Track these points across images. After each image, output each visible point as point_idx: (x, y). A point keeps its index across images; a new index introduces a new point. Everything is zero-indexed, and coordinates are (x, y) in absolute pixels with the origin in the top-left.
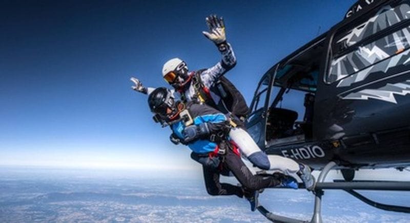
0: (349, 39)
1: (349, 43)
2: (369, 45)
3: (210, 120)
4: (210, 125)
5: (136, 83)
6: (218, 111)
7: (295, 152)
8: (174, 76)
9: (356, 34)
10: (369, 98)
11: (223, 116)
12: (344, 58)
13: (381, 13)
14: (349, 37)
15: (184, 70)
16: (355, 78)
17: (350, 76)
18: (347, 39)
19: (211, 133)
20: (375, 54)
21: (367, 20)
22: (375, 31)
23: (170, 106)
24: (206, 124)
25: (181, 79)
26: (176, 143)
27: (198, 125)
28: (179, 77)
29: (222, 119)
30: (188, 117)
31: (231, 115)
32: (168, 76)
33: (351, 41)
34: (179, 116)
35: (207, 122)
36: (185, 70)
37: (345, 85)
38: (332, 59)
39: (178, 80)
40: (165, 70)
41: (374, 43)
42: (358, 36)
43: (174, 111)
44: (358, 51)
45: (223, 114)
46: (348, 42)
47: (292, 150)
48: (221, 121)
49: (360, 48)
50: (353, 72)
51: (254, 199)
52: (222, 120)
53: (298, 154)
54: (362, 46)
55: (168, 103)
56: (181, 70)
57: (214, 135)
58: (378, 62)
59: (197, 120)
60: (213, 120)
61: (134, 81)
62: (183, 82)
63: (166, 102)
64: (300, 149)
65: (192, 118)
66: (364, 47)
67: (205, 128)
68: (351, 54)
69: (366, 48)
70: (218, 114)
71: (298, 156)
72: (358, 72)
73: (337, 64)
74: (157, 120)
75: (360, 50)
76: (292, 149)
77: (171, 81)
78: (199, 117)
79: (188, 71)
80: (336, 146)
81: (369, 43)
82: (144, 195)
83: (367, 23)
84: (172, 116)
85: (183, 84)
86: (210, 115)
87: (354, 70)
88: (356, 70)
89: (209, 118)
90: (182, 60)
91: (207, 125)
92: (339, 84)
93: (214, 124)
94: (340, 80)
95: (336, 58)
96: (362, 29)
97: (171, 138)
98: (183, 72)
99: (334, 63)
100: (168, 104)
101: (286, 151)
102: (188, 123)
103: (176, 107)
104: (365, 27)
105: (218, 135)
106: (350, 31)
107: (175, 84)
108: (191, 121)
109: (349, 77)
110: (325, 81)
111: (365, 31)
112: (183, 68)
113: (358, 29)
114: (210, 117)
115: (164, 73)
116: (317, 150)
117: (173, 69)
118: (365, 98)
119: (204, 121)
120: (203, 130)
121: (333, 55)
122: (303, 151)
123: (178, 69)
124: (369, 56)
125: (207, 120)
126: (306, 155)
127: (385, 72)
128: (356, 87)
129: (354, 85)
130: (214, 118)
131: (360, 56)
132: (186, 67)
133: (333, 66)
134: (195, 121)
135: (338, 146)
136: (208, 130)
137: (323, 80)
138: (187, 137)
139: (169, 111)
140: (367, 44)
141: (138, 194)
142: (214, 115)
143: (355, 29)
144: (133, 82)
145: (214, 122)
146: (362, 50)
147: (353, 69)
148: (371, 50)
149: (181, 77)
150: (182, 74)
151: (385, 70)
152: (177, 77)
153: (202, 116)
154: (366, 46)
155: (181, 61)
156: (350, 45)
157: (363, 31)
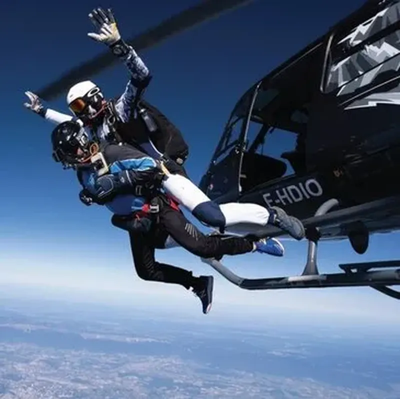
0: (353, 38)
1: (352, 44)
2: (378, 42)
3: (132, 167)
4: (133, 174)
5: (32, 100)
6: (144, 154)
7: (282, 194)
8: (83, 104)
9: (361, 31)
10: (378, 104)
11: (151, 161)
12: (346, 62)
13: (391, 6)
14: (352, 36)
15: (97, 97)
16: (360, 81)
17: (353, 80)
18: (350, 39)
19: (135, 184)
20: (384, 51)
21: (375, 15)
22: (384, 27)
23: (82, 145)
24: (127, 172)
25: (91, 110)
26: (88, 204)
27: (116, 174)
28: (90, 107)
29: (150, 165)
30: (102, 163)
31: (163, 157)
32: (75, 103)
33: (355, 40)
34: (90, 161)
35: (129, 170)
36: (99, 97)
37: (347, 92)
38: (332, 65)
39: (88, 110)
40: (71, 96)
41: (383, 39)
42: (364, 33)
43: (86, 153)
44: (364, 51)
45: (151, 159)
46: (351, 42)
47: (277, 192)
48: (148, 168)
49: (367, 47)
50: (358, 75)
51: (206, 292)
52: (150, 167)
53: (286, 196)
54: (369, 45)
55: (80, 140)
56: (93, 96)
57: (141, 187)
58: (388, 59)
59: (115, 167)
60: (138, 167)
61: (30, 96)
62: (94, 114)
63: (78, 138)
64: (289, 188)
65: (108, 164)
66: (371, 46)
67: (126, 178)
68: (356, 55)
69: (374, 46)
70: (144, 158)
71: (285, 200)
72: (363, 74)
73: (337, 70)
74: (58, 159)
75: (366, 49)
76: (278, 189)
77: (79, 112)
78: (117, 162)
79: (103, 99)
80: (338, 176)
81: (377, 40)
82: (26, 327)
83: (374, 18)
84: (83, 159)
85: (93, 117)
86: (133, 160)
87: (359, 74)
88: (361, 73)
89: (132, 164)
90: (95, 83)
91: (129, 173)
92: (340, 91)
93: (139, 172)
94: (342, 86)
95: (336, 63)
96: (370, 25)
97: (81, 196)
98: (96, 100)
99: (334, 68)
100: (80, 142)
101: (269, 195)
102: (102, 172)
103: (88, 148)
104: (372, 22)
105: (147, 186)
106: (354, 29)
107: (84, 115)
108: (106, 168)
109: (352, 82)
110: (321, 89)
111: (372, 27)
112: (96, 94)
113: (364, 25)
114: (134, 162)
115: (70, 99)
116: (312, 186)
117: (82, 95)
118: (372, 104)
119: (124, 169)
120: (123, 180)
121: (333, 60)
122: (293, 190)
123: (89, 95)
124: (378, 55)
125: (129, 167)
126: (297, 196)
127: (397, 70)
128: (362, 92)
129: (359, 90)
130: (138, 164)
131: (367, 56)
132: (100, 94)
133: (332, 73)
134: (112, 170)
135: (341, 175)
136: (130, 181)
137: (319, 88)
138: (100, 192)
139: (79, 151)
140: (375, 41)
141: (18, 326)
142: (138, 160)
143: (361, 26)
144: (28, 97)
145: (139, 170)
146: (369, 49)
147: (357, 72)
148: (379, 47)
149: (93, 107)
150: (94, 102)
151: (396, 68)
152: (87, 106)
153: (122, 162)
154: (374, 44)
155: (95, 86)
156: (354, 45)
157: (370, 27)
